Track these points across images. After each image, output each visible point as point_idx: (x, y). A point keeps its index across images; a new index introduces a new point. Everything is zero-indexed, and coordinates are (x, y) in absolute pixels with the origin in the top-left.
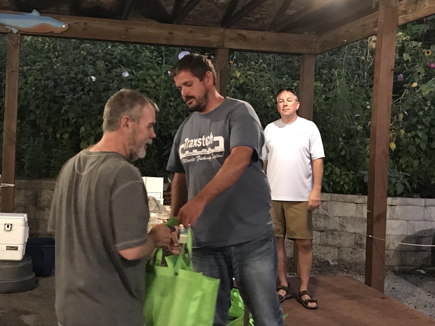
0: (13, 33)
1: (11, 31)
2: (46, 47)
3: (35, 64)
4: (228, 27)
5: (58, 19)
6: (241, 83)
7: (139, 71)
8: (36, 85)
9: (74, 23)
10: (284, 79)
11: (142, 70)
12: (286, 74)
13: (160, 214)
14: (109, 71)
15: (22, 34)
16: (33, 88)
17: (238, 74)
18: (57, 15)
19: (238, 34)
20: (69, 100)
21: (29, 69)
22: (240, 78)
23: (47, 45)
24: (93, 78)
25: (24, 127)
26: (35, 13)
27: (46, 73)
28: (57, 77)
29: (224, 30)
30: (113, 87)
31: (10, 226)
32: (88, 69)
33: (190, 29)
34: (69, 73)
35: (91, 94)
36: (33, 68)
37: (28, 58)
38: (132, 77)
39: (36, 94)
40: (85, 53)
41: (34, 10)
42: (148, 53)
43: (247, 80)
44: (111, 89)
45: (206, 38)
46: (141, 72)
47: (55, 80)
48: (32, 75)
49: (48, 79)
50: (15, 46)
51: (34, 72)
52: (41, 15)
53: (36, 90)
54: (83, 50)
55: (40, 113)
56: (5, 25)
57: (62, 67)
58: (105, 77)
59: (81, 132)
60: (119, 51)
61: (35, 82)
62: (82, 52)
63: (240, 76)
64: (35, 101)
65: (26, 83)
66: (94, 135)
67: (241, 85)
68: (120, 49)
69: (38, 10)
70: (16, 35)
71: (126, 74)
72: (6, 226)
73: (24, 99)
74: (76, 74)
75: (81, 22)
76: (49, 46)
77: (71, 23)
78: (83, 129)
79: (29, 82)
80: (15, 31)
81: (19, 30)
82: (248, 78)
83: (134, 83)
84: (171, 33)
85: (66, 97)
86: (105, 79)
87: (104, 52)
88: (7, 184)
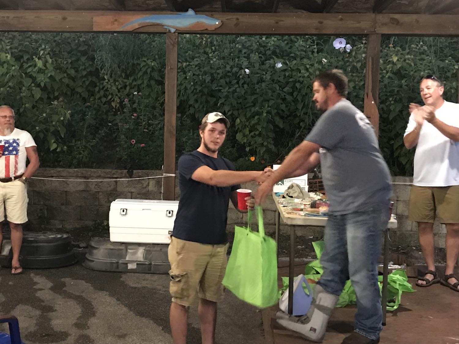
0: (171, 33)
1: (169, 31)
2: (204, 42)
3: (194, 59)
4: (380, 12)
5: (212, 16)
6: (398, 68)
7: (292, 61)
8: (195, 80)
9: (227, 19)
10: (447, 61)
11: (296, 60)
12: (450, 56)
13: (303, 200)
14: (263, 63)
15: (179, 33)
16: (192, 83)
17: (395, 59)
18: (211, 12)
19: (391, 18)
20: (225, 94)
21: (189, 65)
22: (397, 63)
23: (204, 41)
24: (247, 71)
25: (184, 121)
26: (191, 12)
27: (203, 68)
28: (214, 71)
29: (376, 15)
30: (266, 78)
31: (171, 212)
32: (242, 62)
33: (340, 17)
34: (225, 67)
35: (246, 86)
36: (191, 64)
37: (187, 54)
38: (285, 67)
39: (194, 89)
40: (240, 47)
41: (190, 9)
42: (301, 43)
43: (405, 65)
44: (264, 81)
45: (358, 25)
46: (294, 62)
47: (212, 74)
48: (190, 70)
49: (205, 73)
50: (173, 45)
51: (192, 68)
52: (196, 14)
53: (194, 85)
54: (238, 43)
55: (199, 107)
56: (163, 26)
57: (218, 61)
58: (259, 69)
59: (236, 124)
60: (273, 43)
61: (193, 77)
62: (237, 46)
63: (398, 60)
64: (194, 95)
65: (186, 78)
66: (249, 127)
67: (399, 70)
68: (274, 41)
69: (193, 9)
70: (174, 34)
71: (279, 65)
72: (168, 212)
73: (183, 94)
74: (232, 68)
75: (232, 18)
76: (206, 42)
77: (224, 19)
78: (238, 121)
79: (187, 78)
80: (173, 30)
81: (176, 30)
82: (406, 63)
83: (287, 74)
84: (321, 23)
85: (222, 91)
86: (259, 71)
87: (257, 45)
88: (168, 174)
